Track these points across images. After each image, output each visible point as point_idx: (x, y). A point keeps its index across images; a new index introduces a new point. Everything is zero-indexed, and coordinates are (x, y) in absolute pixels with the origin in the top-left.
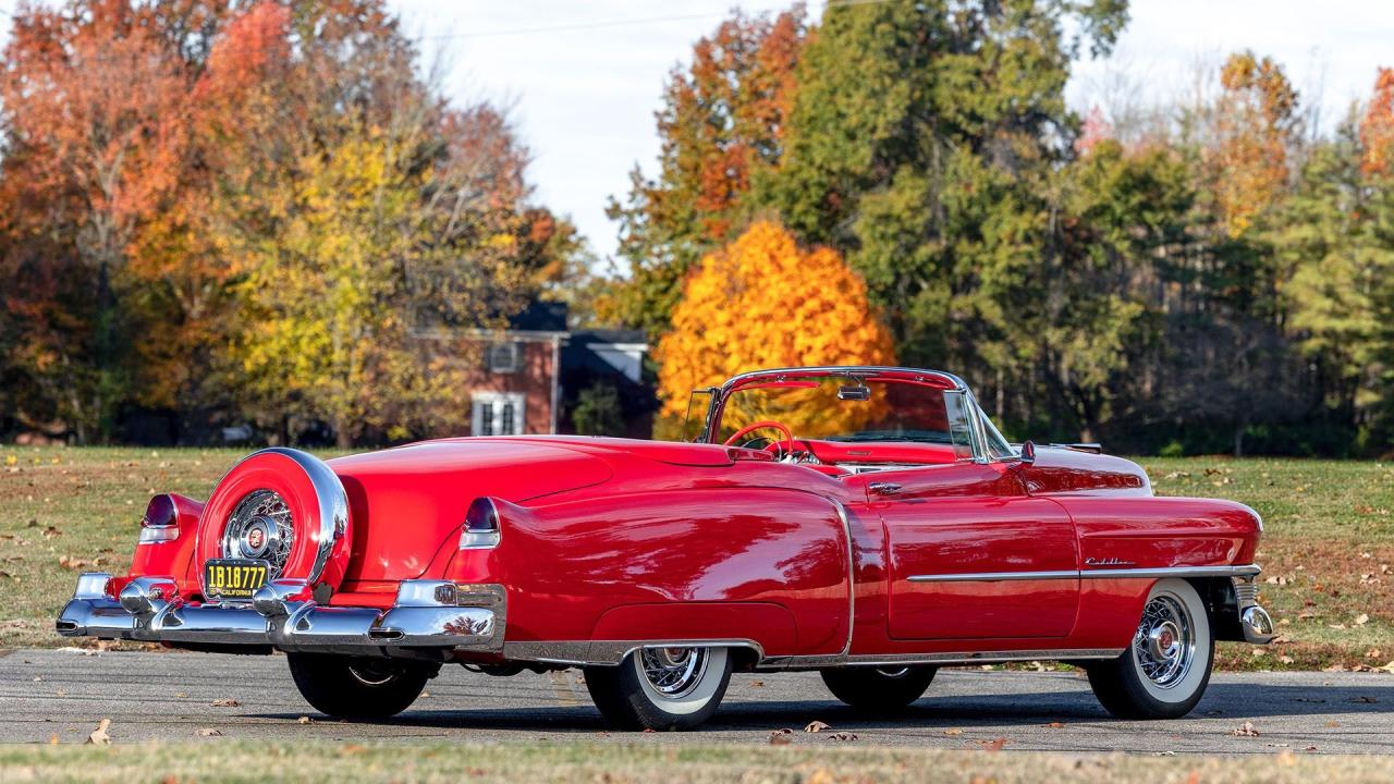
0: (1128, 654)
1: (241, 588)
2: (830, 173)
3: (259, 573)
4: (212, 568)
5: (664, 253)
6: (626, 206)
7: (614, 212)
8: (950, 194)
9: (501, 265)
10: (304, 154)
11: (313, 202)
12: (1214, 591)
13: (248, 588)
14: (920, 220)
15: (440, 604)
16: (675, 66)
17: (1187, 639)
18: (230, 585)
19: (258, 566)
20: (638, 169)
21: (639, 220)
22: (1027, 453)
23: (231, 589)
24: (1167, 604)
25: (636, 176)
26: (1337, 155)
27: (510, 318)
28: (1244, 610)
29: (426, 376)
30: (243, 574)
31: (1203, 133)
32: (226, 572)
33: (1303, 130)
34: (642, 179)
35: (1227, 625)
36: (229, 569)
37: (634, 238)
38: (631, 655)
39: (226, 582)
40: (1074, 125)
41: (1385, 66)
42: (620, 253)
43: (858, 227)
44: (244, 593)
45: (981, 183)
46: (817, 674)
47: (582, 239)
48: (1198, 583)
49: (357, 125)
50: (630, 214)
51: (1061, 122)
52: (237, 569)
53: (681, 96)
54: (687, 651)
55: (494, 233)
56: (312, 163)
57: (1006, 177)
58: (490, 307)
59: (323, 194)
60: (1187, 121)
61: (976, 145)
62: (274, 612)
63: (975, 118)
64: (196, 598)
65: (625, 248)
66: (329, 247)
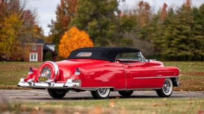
0: (162, 88)
1: (44, 80)
2: (83, 19)
3: (47, 78)
4: (40, 78)
5: (57, 32)
6: (51, 25)
7: (49, 26)
8: (102, 23)
9: (35, 34)
10: (4, 17)
14: (97, 27)
15: (72, 82)
17: (170, 87)
21: (53, 27)
24: (167, 81)
25: (52, 21)
27: (36, 42)
28: (177, 82)
29: (23, 50)
31: (137, 13)
33: (152, 12)
35: (175, 84)
36: (42, 78)
38: (97, 89)
40: (119, 12)
43: (88, 28)
49: (13, 13)
52: (44, 78)
53: (59, 9)
54: (104, 88)
55: (33, 29)
56: (6, 19)
57: (110, 20)
58: (33, 40)
59: (7, 23)
60: (135, 11)
61: (105, 15)
62: (49, 84)
63: (105, 11)
64: (37, 82)
65: (51, 31)
66: (8, 31)
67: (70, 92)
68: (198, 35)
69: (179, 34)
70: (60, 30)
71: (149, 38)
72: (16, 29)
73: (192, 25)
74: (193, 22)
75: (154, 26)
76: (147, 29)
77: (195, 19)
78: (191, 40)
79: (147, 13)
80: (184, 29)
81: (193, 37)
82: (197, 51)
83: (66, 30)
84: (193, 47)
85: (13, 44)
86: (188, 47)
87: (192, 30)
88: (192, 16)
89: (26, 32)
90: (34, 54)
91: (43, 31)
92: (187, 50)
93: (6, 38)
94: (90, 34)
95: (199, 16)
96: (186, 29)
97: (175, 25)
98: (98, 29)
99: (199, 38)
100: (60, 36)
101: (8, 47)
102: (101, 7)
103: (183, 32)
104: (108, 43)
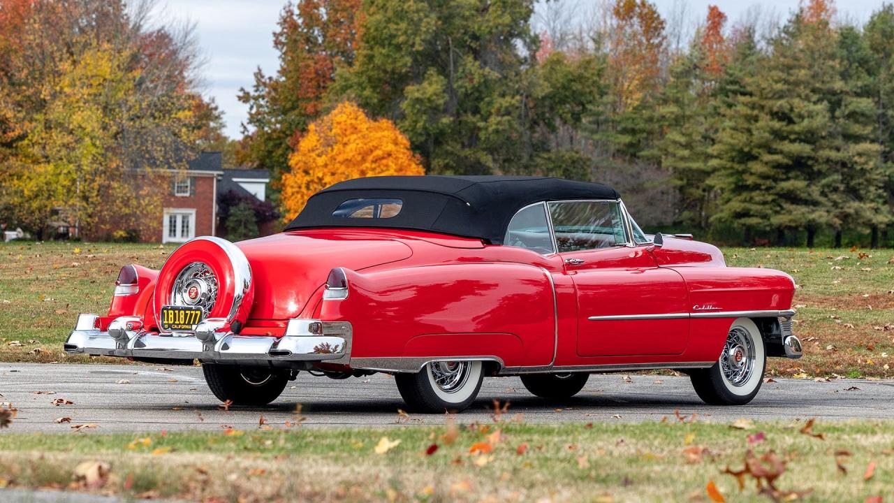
0: (717, 365)
1: (184, 324)
2: (385, 72)
3: (196, 315)
4: (165, 311)
5: (275, 124)
6: (252, 93)
7: (245, 98)
8: (461, 86)
9: (184, 130)
10: (61, 60)
11: (67, 90)
12: (766, 325)
13: (189, 324)
14: (441, 102)
15: (311, 334)
16: (287, 4)
17: (751, 357)
18: (177, 322)
19: (195, 310)
20: (260, 70)
21: (262, 102)
22: (659, 240)
23: (178, 325)
24: (738, 333)
25: (259, 75)
26: (691, 61)
27: (188, 162)
28: (785, 337)
29: (137, 198)
30: (186, 315)
31: (608, 49)
32: (175, 314)
33: (669, 45)
34: (263, 77)
35: (774, 348)
36: (177, 312)
37: (258, 113)
38: (425, 366)
39: (175, 320)
40: (534, 43)
41: (712, 5)
42: (250, 122)
43: (404, 105)
44: (187, 327)
45: (480, 77)
46: (519, 378)
47: (223, 113)
48: (757, 320)
49: (94, 43)
50: (256, 99)
51: (528, 40)
52: (182, 312)
53: (287, 21)
54: (458, 363)
55: (179, 110)
56: (66, 66)
57: (495, 75)
58: (177, 155)
59: (73, 85)
60: (598, 40)
61: (476, 54)
62: (208, 339)
63: (475, 37)
64: (154, 330)
65: (253, 119)
66: (77, 118)
67: (303, 375)
68: (857, 139)
69: (779, 135)
70: (292, 116)
71: (656, 152)
72: (106, 109)
73: (835, 100)
74: (838, 85)
75: (677, 101)
76: (646, 113)
77: (844, 76)
78: (828, 161)
79: (652, 47)
80: (801, 117)
81: (838, 149)
82: (853, 206)
83: (316, 115)
84: (836, 190)
85: (96, 173)
86: (815, 191)
87: (833, 118)
88: (836, 63)
89: (147, 123)
90: (179, 212)
91: (218, 117)
92: (815, 204)
93: (66, 146)
94: (411, 131)
95: (863, 62)
96: (811, 115)
97: (763, 97)
98: (445, 111)
99: (860, 155)
100: (289, 141)
101: (74, 181)
102: (458, 21)
103: (797, 128)
104: (486, 171)
